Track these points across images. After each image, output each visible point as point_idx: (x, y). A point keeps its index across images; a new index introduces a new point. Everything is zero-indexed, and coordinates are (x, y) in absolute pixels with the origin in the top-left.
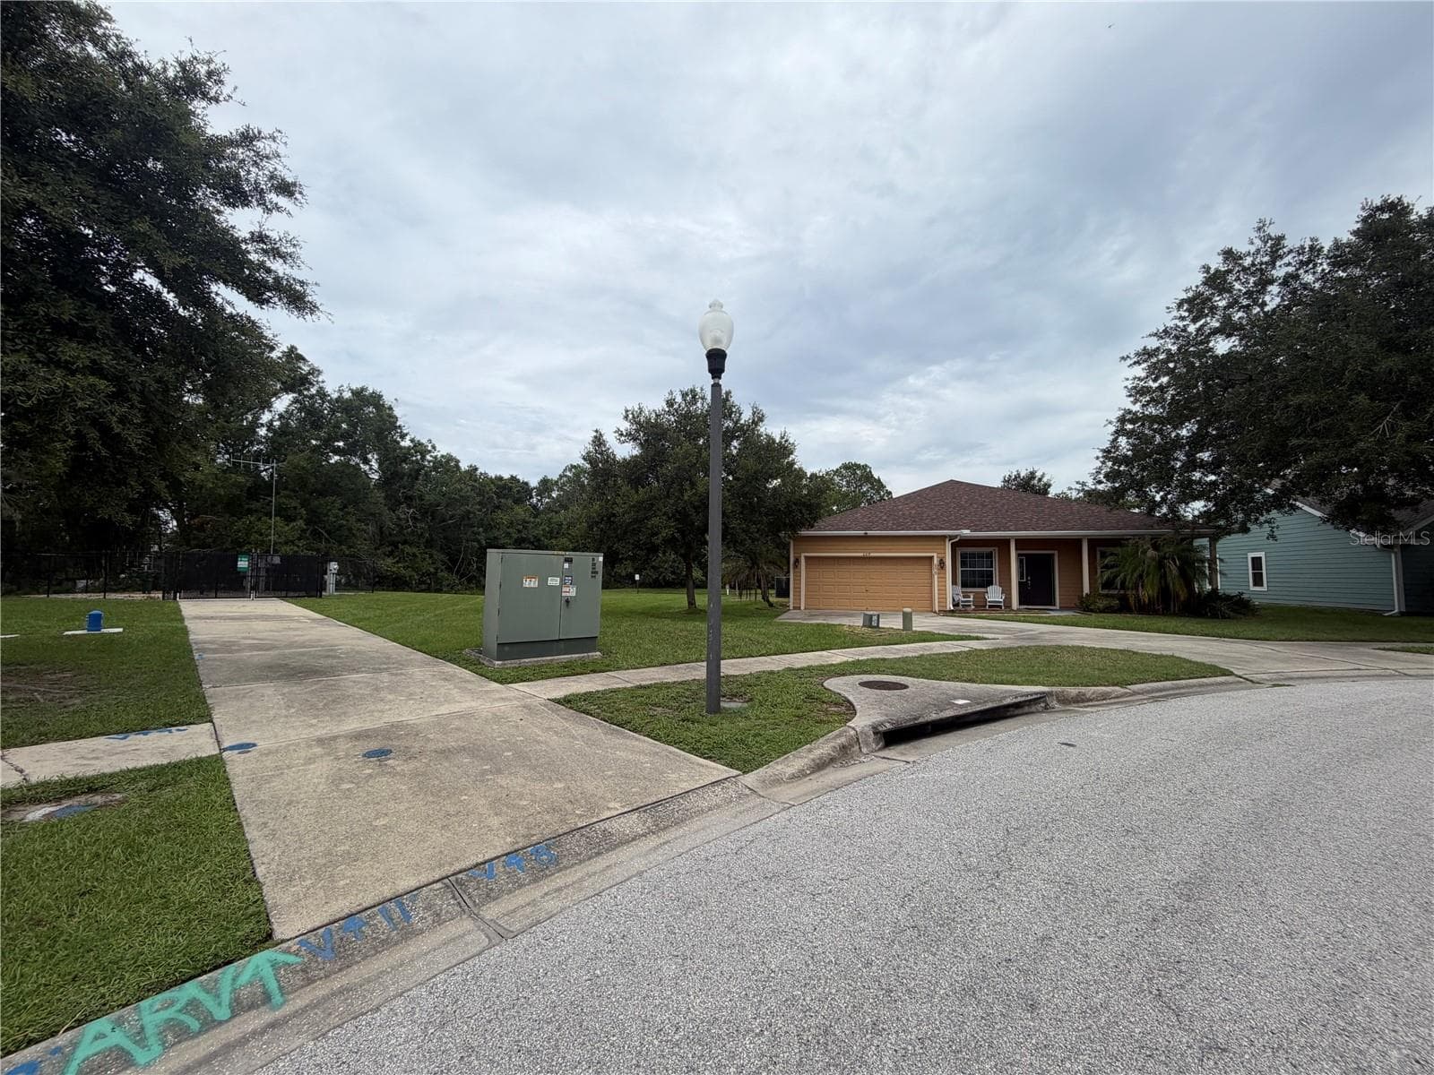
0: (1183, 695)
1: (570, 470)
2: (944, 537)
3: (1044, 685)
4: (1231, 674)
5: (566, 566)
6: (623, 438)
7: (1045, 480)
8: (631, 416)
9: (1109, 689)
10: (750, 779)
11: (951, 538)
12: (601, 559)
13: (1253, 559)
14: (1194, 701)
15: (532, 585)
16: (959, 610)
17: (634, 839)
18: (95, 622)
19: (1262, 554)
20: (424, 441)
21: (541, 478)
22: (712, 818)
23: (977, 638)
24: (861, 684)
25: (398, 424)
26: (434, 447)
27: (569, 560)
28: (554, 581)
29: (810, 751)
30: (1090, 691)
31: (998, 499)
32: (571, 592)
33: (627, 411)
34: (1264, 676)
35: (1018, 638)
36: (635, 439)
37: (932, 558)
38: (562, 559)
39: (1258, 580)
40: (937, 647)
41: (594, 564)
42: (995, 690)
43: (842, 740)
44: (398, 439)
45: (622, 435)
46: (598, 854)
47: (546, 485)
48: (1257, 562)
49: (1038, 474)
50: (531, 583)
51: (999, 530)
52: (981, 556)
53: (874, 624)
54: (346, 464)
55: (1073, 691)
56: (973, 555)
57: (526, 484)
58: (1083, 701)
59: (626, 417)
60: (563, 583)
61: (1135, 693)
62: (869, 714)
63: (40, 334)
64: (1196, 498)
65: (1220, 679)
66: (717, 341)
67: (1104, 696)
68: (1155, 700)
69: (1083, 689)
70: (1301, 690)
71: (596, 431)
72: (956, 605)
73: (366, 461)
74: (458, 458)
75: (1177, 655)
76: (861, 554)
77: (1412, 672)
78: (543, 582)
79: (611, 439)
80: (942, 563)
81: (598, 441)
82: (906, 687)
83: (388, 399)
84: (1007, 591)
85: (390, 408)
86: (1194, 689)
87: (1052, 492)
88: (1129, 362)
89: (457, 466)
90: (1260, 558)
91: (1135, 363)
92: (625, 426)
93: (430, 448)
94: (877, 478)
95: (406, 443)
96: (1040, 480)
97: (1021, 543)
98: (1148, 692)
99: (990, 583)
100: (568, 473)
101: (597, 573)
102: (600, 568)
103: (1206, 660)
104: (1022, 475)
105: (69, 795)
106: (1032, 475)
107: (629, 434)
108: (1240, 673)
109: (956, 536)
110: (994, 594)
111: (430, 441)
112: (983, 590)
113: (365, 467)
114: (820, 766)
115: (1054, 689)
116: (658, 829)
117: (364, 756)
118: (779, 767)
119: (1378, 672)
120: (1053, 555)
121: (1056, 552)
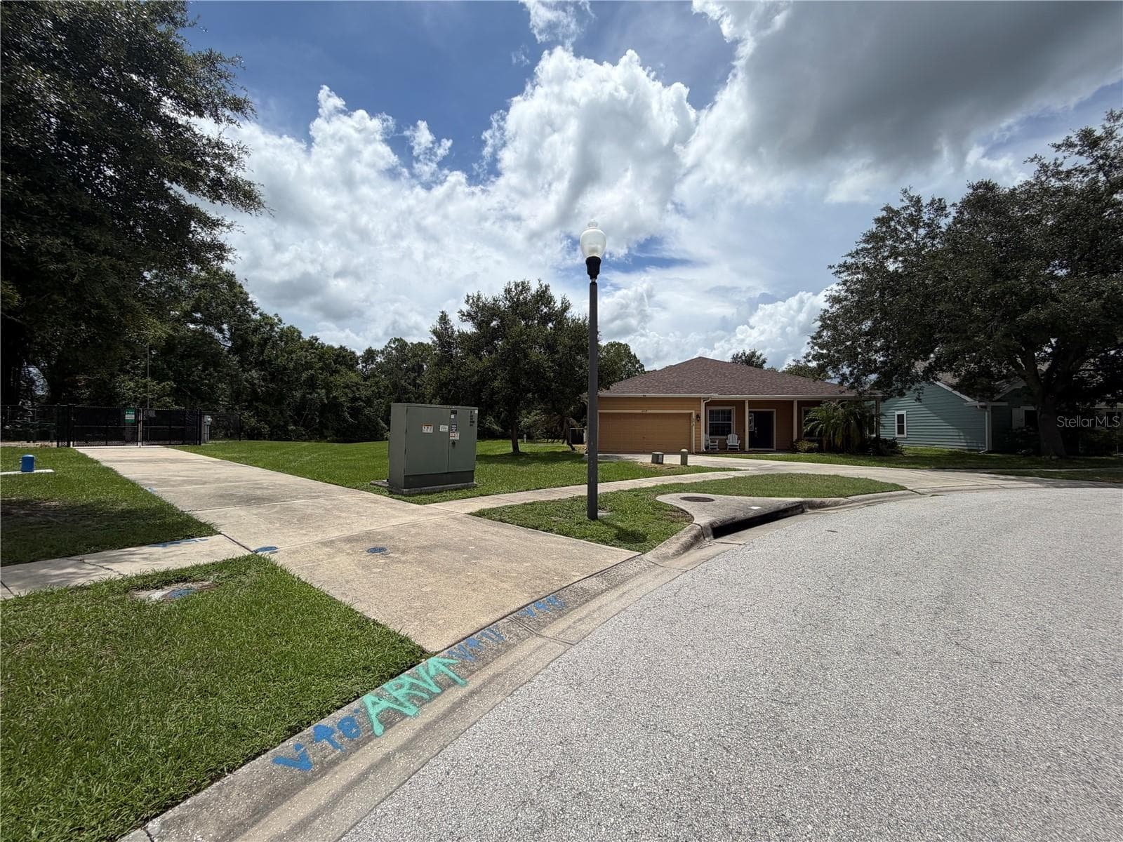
0: (883, 502)
1: (394, 343)
2: (700, 398)
3: (798, 497)
4: (906, 489)
5: (453, 416)
6: (464, 318)
7: (762, 358)
8: (471, 301)
9: (837, 499)
10: (649, 556)
11: (705, 399)
12: (477, 412)
13: (898, 415)
14: (892, 505)
15: (429, 431)
16: (709, 451)
17: (602, 592)
18: (28, 464)
19: (903, 412)
20: (271, 315)
21: (367, 348)
22: (640, 580)
23: (735, 470)
24: (681, 498)
25: (249, 300)
26: (280, 321)
27: (454, 412)
28: (444, 428)
29: (678, 539)
30: (827, 500)
31: (735, 372)
32: (456, 436)
33: (468, 296)
34: (926, 490)
35: (761, 470)
36: (473, 319)
37: (691, 414)
38: (449, 411)
39: (901, 431)
40: (710, 476)
41: (472, 416)
42: (771, 501)
43: (694, 532)
44: (250, 313)
45: (463, 315)
46: (587, 601)
47: (370, 354)
48: (901, 418)
49: (758, 354)
50: (428, 430)
51: (738, 394)
52: (723, 412)
53: (660, 461)
54: (202, 332)
55: (818, 500)
56: (718, 412)
57: (353, 353)
58: (824, 507)
59: (467, 302)
60: (450, 430)
61: (853, 502)
62: (703, 517)
63: (61, 219)
64: (872, 372)
65: (902, 492)
66: (594, 250)
67: (836, 504)
68: (868, 505)
69: (823, 500)
70: (949, 498)
71: (443, 312)
72: (707, 448)
73: (221, 331)
74: (300, 329)
75: (869, 478)
76: (640, 411)
77: (1008, 486)
78: (436, 429)
79: (454, 319)
80: (698, 416)
81: (444, 319)
82: (713, 500)
83: (239, 278)
84: (741, 438)
85: (241, 286)
86: (887, 499)
87: (766, 366)
88: (834, 270)
89: (300, 337)
90: (903, 415)
91: (837, 272)
92: (466, 308)
93: (276, 321)
94: (633, 353)
95: (256, 317)
96: (758, 358)
97: (752, 403)
98: (861, 501)
99: (730, 432)
100: (392, 345)
101: (473, 422)
102: (476, 419)
103: (890, 482)
104: (747, 353)
105: (168, 583)
106: (753, 354)
107: (469, 315)
108: (911, 488)
109: (708, 398)
110: (732, 440)
111: (276, 315)
112: (725, 437)
113: (217, 335)
114: (687, 547)
115: (807, 499)
116: (613, 586)
117: (368, 551)
118: (663, 549)
119: (990, 486)
120: (773, 412)
121: (775, 410)
